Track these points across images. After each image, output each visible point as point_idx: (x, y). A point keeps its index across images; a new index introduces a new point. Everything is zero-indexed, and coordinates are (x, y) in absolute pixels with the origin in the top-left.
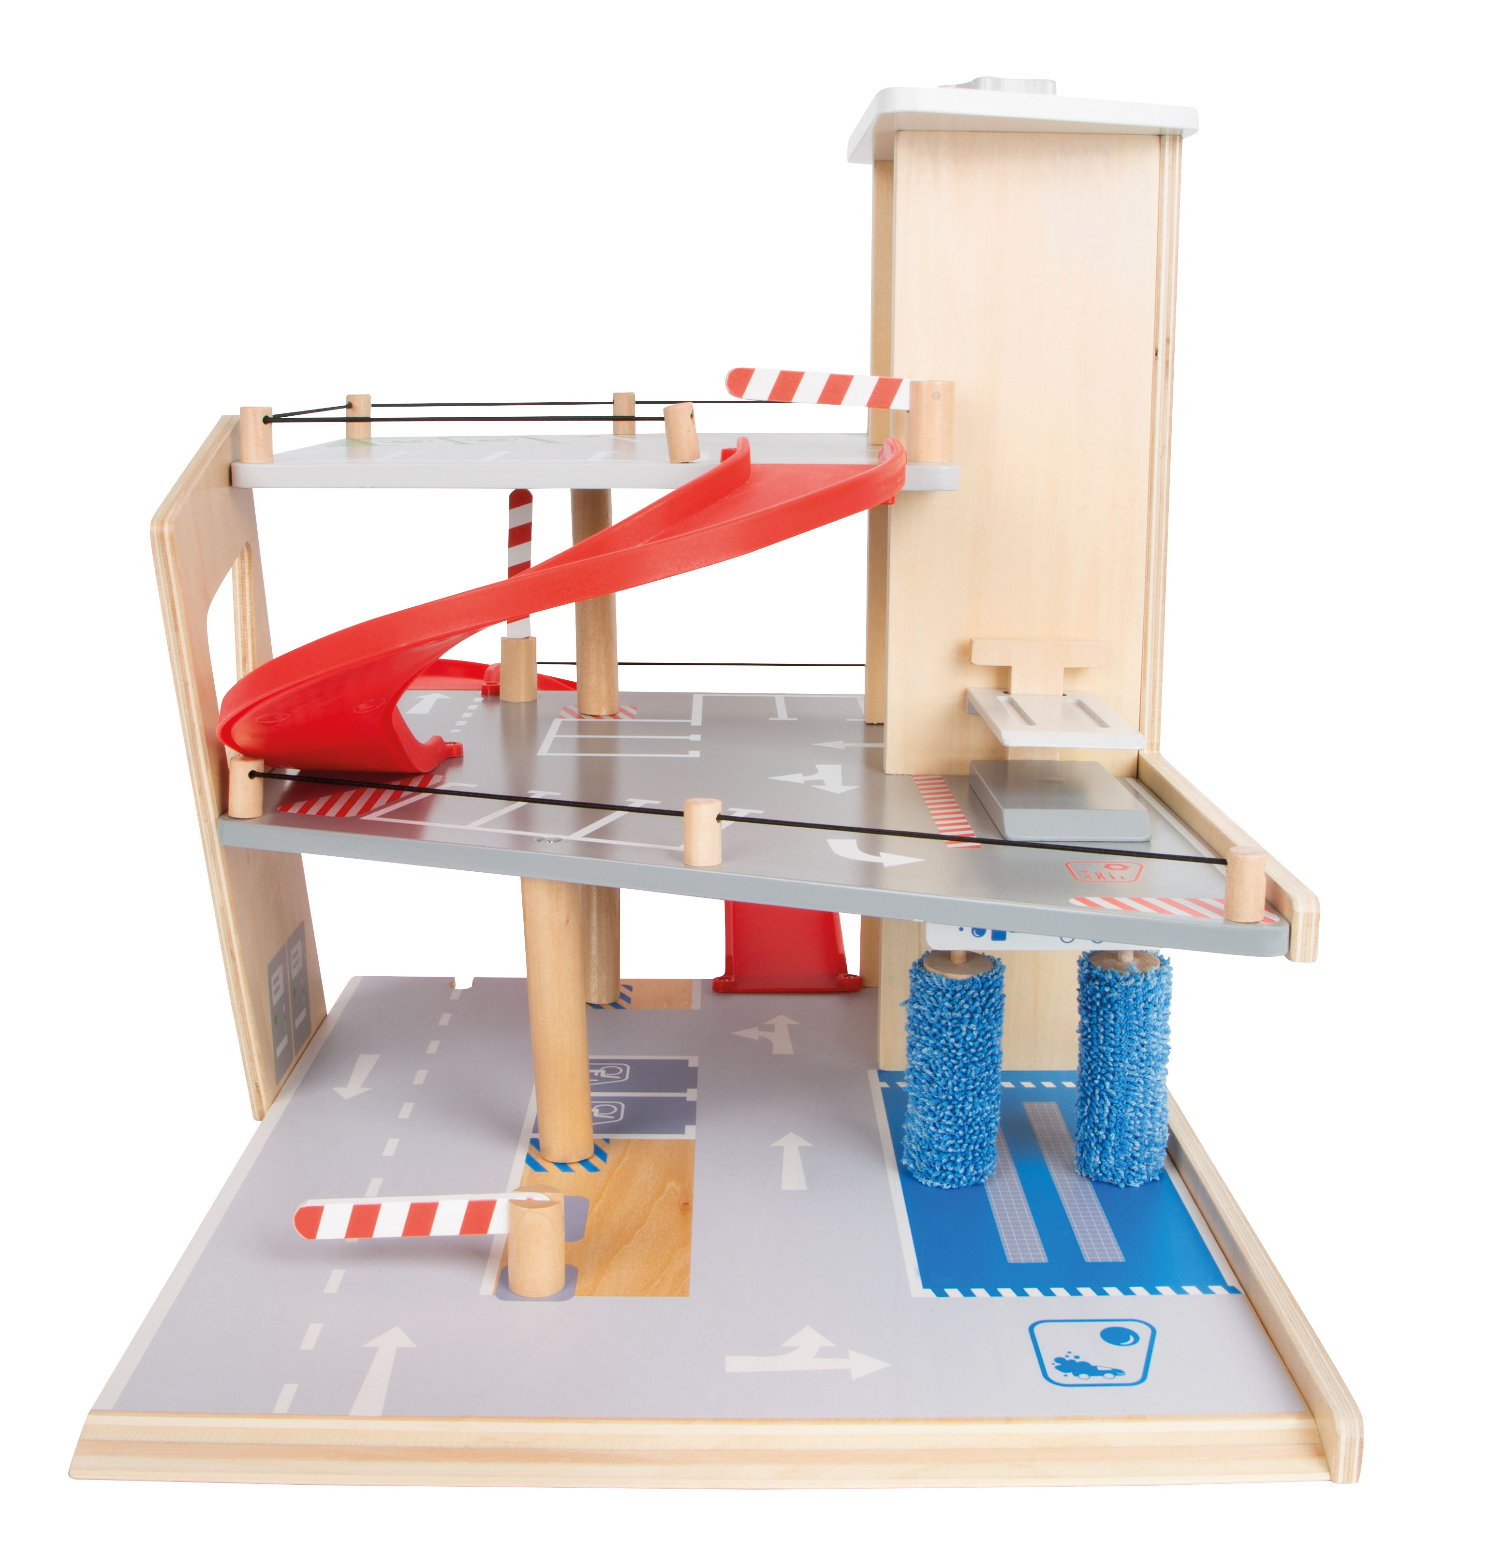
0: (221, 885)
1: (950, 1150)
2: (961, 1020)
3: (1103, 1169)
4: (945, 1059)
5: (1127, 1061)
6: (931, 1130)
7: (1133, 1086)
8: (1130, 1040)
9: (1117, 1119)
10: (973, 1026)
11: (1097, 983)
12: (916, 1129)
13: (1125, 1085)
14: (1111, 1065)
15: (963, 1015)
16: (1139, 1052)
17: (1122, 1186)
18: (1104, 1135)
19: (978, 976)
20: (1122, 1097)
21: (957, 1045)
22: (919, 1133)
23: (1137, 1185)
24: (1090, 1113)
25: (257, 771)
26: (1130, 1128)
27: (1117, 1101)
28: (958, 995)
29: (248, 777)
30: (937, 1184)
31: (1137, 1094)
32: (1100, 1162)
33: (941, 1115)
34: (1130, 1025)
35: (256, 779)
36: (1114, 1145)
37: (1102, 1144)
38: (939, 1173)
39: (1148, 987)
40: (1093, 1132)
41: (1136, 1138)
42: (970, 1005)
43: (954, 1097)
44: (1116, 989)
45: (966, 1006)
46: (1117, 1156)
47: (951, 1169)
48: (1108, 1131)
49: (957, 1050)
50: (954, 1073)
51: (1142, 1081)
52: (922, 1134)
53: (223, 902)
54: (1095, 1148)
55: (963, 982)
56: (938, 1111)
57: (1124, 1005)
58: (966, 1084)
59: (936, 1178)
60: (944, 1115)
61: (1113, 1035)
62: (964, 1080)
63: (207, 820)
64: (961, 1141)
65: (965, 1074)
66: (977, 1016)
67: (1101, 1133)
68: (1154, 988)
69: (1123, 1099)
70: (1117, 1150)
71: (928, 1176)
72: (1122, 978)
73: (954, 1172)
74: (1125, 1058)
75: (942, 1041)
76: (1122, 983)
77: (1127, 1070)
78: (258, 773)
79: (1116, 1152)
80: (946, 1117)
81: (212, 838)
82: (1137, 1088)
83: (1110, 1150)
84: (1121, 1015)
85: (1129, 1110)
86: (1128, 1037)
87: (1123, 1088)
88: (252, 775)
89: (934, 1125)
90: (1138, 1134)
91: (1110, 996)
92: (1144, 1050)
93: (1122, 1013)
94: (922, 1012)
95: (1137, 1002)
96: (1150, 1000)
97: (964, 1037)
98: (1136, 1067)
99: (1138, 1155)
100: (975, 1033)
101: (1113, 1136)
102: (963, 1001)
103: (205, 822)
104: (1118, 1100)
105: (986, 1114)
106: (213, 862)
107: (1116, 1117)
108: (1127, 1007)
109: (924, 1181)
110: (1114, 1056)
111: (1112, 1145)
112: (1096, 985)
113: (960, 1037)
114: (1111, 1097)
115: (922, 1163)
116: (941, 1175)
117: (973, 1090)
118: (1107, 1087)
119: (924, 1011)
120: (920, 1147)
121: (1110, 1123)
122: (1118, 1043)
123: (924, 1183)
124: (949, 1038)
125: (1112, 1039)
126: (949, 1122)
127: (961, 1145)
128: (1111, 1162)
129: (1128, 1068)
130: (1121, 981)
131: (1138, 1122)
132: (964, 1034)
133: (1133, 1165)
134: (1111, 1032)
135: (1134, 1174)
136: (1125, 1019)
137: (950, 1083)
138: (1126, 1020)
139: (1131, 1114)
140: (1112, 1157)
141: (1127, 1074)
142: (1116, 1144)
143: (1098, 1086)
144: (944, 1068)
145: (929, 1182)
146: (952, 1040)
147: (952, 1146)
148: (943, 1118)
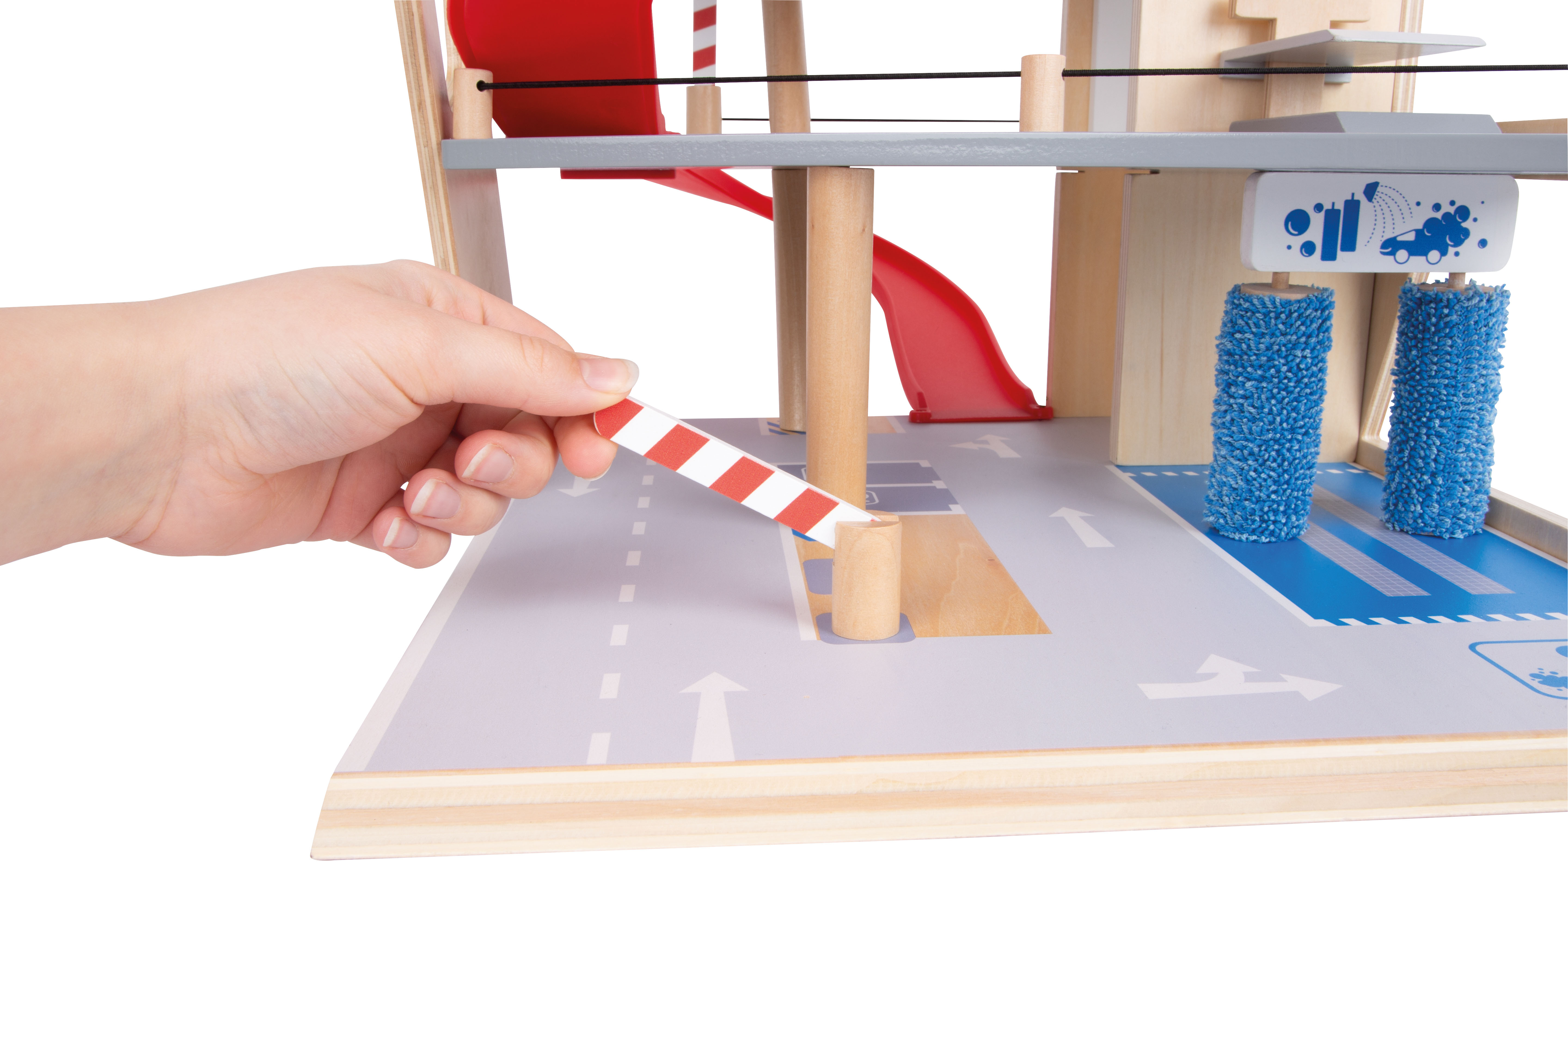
0: (444, 231)
1: (1273, 496)
2: (1295, 346)
3: (1426, 517)
4: (1275, 391)
5: (1461, 395)
6: (1251, 476)
7: (1468, 423)
8: (1467, 370)
9: (1446, 461)
10: (1307, 352)
11: (1433, 305)
12: (1229, 479)
13: (1457, 422)
14: (1445, 398)
15: (1298, 338)
16: (1476, 384)
17: (1447, 536)
18: (1429, 480)
19: (1314, 296)
20: (1453, 435)
21: (1290, 375)
22: (1232, 483)
23: (1461, 537)
24: (1411, 457)
25: (486, 82)
26: (1462, 470)
27: (1448, 441)
28: (1295, 315)
29: (476, 88)
30: (1254, 537)
31: (1471, 431)
32: (1421, 511)
33: (1266, 456)
34: (1469, 352)
35: (485, 92)
36: (1440, 491)
37: (1426, 491)
38: (1259, 524)
39: (1490, 309)
40: (1416, 478)
41: (1465, 482)
42: (1306, 328)
43: (1282, 435)
44: (1456, 311)
45: (1303, 328)
46: (1442, 504)
47: (1272, 518)
48: (1433, 475)
49: (1290, 380)
50: (1283, 408)
51: (1477, 417)
52: (1237, 483)
53: (445, 252)
54: (1417, 496)
55: (1299, 301)
56: (1263, 452)
57: (1463, 330)
58: (1295, 420)
59: (1253, 532)
60: (1269, 456)
61: (1448, 364)
62: (1294, 415)
63: (427, 144)
64: (1285, 486)
65: (1294, 409)
66: (1313, 340)
67: (1425, 477)
68: (1495, 312)
69: (1454, 438)
70: (1443, 496)
71: (1240, 529)
72: (1463, 298)
73: (1274, 522)
74: (1459, 391)
75: (1273, 371)
76: (1464, 303)
77: (1460, 404)
78: (488, 84)
79: (1441, 499)
80: (1271, 459)
81: (433, 169)
82: (1471, 424)
83: (1435, 496)
84: (1459, 341)
85: (1460, 450)
86: (1464, 366)
87: (1455, 425)
88: (481, 86)
89: (1255, 471)
90: (1469, 477)
91: (1448, 319)
92: (1482, 381)
93: (1460, 339)
94: (1246, 340)
95: (1478, 326)
96: (1491, 325)
97: (1298, 365)
98: (1473, 400)
99: (1467, 501)
100: (1309, 361)
101: (1440, 480)
102: (1299, 323)
103: (425, 147)
104: (1449, 439)
105: (1309, 457)
106: (434, 200)
107: (1445, 459)
108: (1466, 332)
109: (1237, 537)
110: (1448, 389)
111: (1438, 491)
112: (1432, 308)
113: (1294, 364)
114: (1439, 435)
115: (1237, 516)
116: (1260, 526)
117: (1301, 427)
118: (1437, 425)
119: (1249, 339)
120: (1234, 498)
121: (1438, 465)
122: (1453, 374)
123: (1237, 538)
124: (1281, 365)
125: (1446, 369)
126: (1274, 465)
127: (1285, 491)
128: (1434, 510)
129: (1461, 403)
130: (1462, 302)
131: (1470, 464)
132: (1298, 360)
133: (1461, 512)
134: (1447, 361)
135: (1461, 523)
136: (1463, 345)
137: (1278, 419)
138: (1465, 346)
139: (1462, 455)
140: (1436, 506)
141: (1460, 409)
142: (1442, 490)
143: (1425, 425)
144: (1273, 402)
145: (1244, 537)
146: (1284, 369)
147: (1274, 492)
148: (1268, 460)
